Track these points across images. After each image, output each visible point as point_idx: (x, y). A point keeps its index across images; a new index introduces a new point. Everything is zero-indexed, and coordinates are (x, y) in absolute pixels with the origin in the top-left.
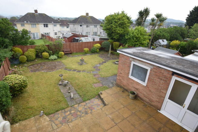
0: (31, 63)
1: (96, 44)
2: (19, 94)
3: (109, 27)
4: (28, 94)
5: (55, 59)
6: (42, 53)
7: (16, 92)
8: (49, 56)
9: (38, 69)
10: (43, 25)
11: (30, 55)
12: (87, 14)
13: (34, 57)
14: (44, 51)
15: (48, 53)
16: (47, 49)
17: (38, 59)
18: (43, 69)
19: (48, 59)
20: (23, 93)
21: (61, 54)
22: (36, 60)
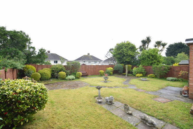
0: (45, 82)
1: (108, 67)
2: (25, 123)
3: (120, 51)
4: (46, 125)
5: (73, 79)
6: (58, 72)
7: (19, 116)
8: (66, 76)
9: (55, 87)
10: (54, 62)
11: (45, 72)
12: (89, 54)
13: (50, 76)
14: (60, 71)
15: (65, 72)
16: (64, 69)
17: (52, 79)
18: (62, 87)
19: (64, 79)
20: (35, 122)
21: (80, 74)
22: (51, 80)
